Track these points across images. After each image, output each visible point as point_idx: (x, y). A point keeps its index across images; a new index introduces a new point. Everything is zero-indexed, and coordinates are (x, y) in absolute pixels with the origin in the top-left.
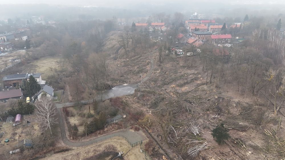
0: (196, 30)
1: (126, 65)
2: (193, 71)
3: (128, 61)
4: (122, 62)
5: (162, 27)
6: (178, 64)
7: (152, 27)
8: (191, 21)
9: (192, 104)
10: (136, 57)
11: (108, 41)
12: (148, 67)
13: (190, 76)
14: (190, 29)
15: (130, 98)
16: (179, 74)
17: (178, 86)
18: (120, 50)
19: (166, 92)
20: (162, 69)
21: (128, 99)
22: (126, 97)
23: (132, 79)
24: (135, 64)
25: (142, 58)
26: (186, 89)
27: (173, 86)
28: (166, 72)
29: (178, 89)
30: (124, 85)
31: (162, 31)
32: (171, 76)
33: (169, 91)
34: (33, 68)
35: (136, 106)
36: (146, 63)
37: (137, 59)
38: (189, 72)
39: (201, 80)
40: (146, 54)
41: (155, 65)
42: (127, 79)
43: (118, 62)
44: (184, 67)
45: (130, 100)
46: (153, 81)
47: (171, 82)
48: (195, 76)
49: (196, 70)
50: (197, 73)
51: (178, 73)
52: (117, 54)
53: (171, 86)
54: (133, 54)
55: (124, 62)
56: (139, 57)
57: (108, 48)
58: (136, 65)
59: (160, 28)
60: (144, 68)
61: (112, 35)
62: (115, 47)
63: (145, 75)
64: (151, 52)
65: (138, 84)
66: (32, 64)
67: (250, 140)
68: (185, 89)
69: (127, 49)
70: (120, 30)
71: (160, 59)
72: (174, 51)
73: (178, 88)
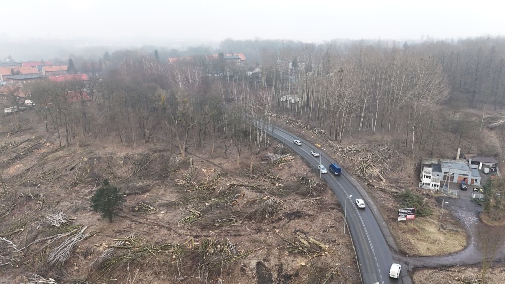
0: (14, 73)
2: (26, 136)
9: (39, 187)
13: (22, 145)
26: (17, 170)
38: (17, 139)
39: (48, 147)
44: (2, 134)
48: (33, 143)
49: (33, 133)
50: (36, 137)
67: (159, 199)
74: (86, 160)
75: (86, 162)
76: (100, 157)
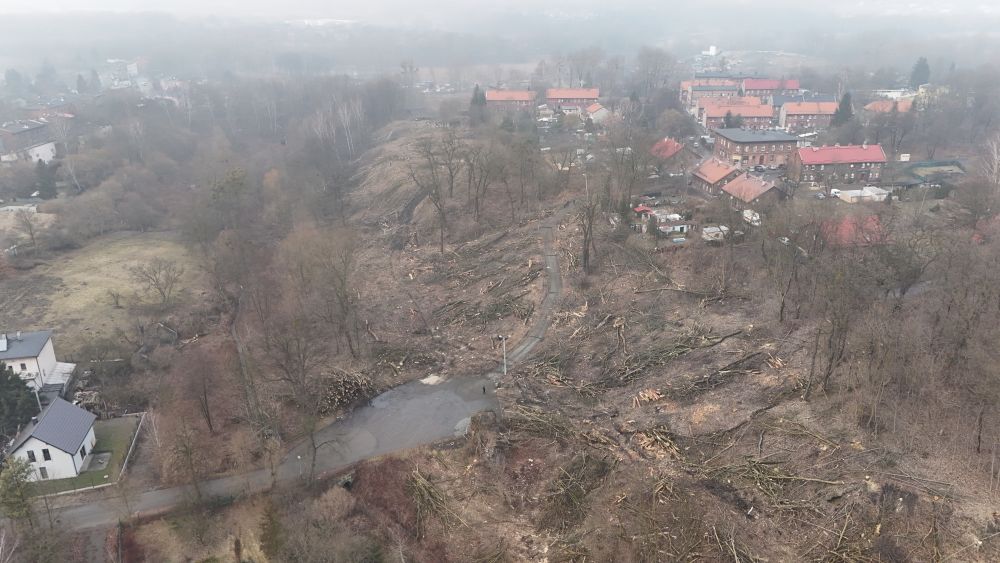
0: (732, 122)
1: (440, 277)
2: (734, 320)
3: (450, 256)
4: (425, 262)
5: (591, 108)
6: (667, 280)
7: (550, 107)
8: (703, 82)
9: (750, 517)
10: (486, 238)
11: (373, 167)
12: (534, 293)
13: (723, 344)
14: (700, 115)
15: (447, 460)
16: (670, 333)
17: (672, 395)
18: (420, 206)
19: (618, 428)
20: (594, 302)
21: (436, 465)
22: (429, 458)
23: (463, 348)
24: (477, 273)
25: (509, 242)
26: (710, 417)
27: (648, 394)
28: (611, 319)
29: (671, 415)
30: (425, 381)
31: (590, 126)
32: (636, 340)
33: (632, 424)
34: (38, 292)
35: (473, 513)
36: (526, 270)
37: (488, 247)
38: (717, 321)
39: (777, 372)
40: (526, 228)
41: (564, 281)
42: (441, 350)
43: (405, 261)
44: (692, 296)
45: (450, 473)
46: (555, 362)
47: (639, 372)
48: (747, 347)
49: (749, 314)
50: (756, 330)
51: (668, 327)
52: (407, 223)
53: (641, 393)
54: (472, 223)
55: (434, 259)
56: (497, 241)
57: (371, 194)
58: (483, 277)
59: (580, 111)
60: (516, 292)
61: (394, 138)
62: (400, 190)
63: (522, 328)
64: (547, 216)
65: (490, 375)
66: (41, 272)
68: (706, 413)
69: (449, 203)
70: (424, 119)
71: (586, 255)
72: (646, 216)
73: (671, 409)
74: (874, 487)
75: (874, 495)
76: (916, 497)
